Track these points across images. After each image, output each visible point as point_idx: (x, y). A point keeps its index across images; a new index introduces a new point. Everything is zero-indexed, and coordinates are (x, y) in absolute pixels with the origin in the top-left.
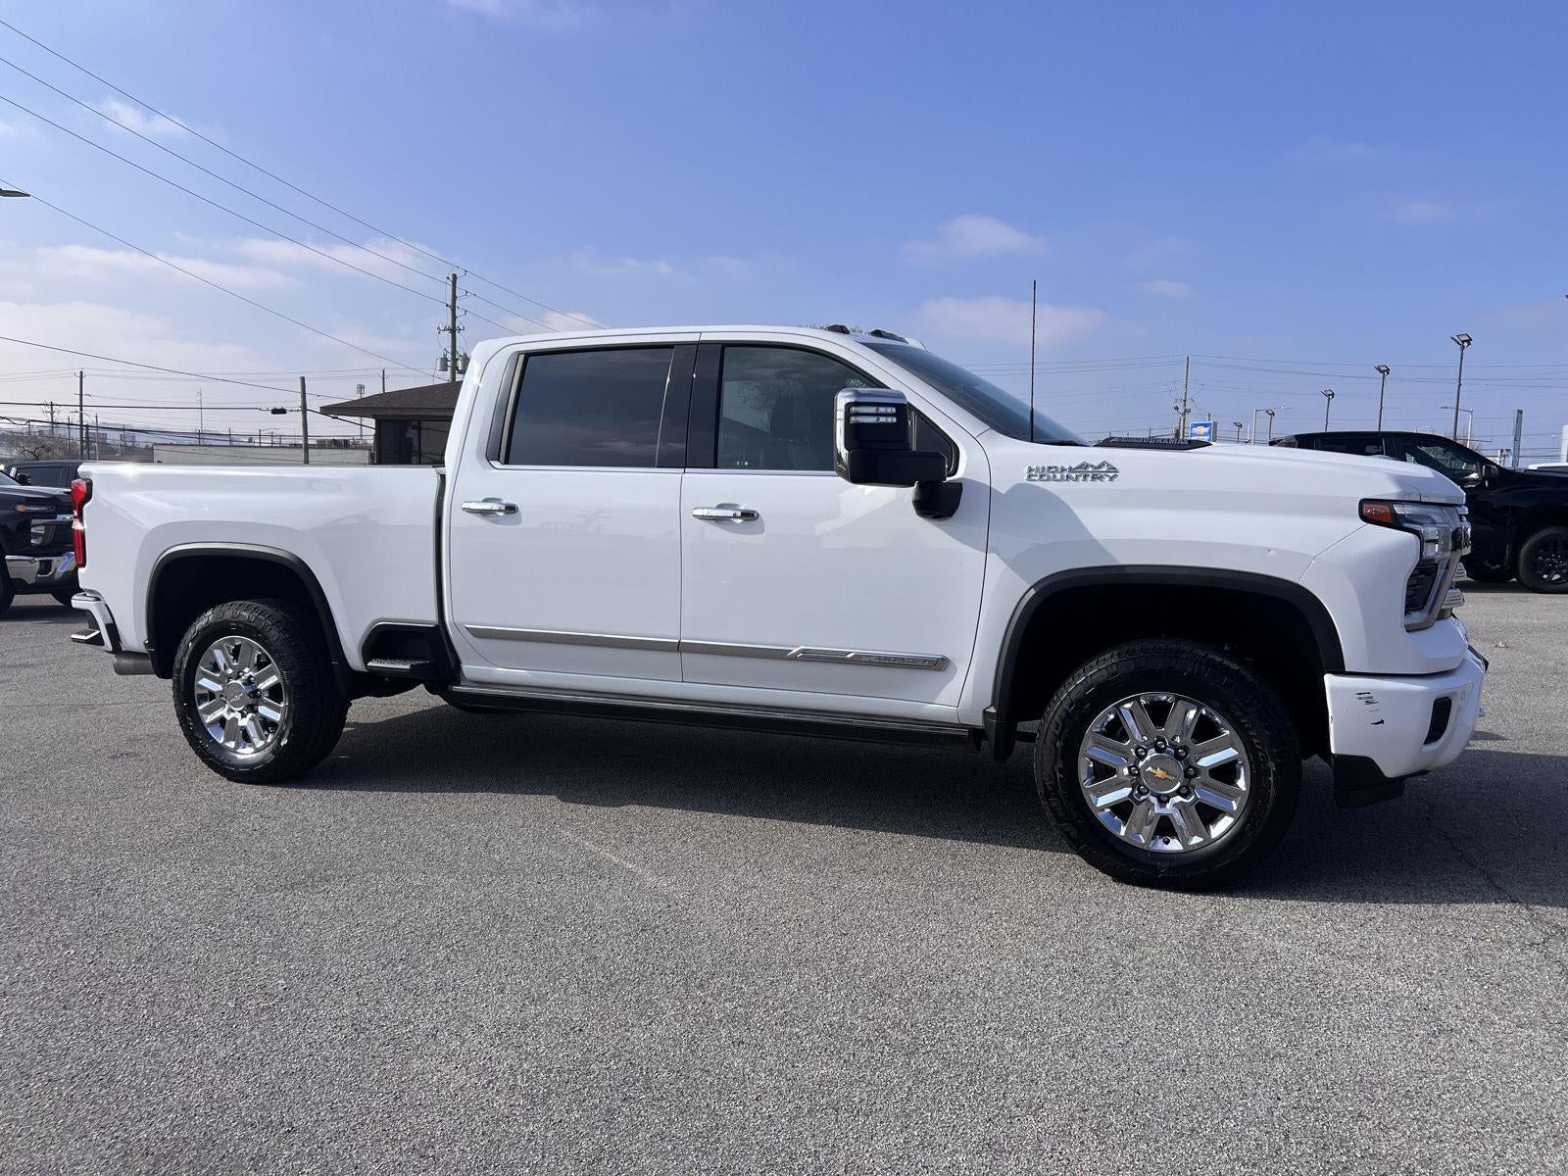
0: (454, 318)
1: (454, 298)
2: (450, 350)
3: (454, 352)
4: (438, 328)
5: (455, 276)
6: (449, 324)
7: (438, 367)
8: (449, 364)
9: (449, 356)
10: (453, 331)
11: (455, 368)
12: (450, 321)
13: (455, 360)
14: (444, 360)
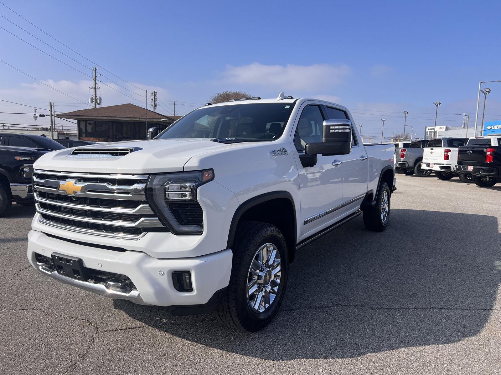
0: (96, 84)
1: (96, 76)
2: (94, 95)
3: (96, 97)
4: (90, 87)
5: (96, 68)
6: (94, 86)
7: (90, 102)
8: (94, 101)
9: (94, 98)
10: (95, 89)
11: (96, 102)
12: (94, 85)
13: (96, 99)
14: (92, 99)
